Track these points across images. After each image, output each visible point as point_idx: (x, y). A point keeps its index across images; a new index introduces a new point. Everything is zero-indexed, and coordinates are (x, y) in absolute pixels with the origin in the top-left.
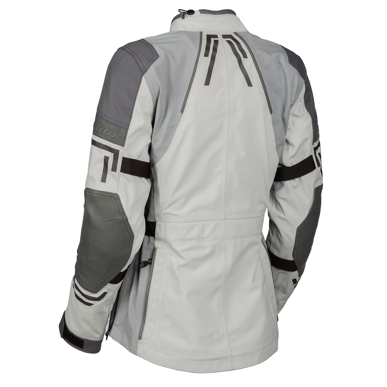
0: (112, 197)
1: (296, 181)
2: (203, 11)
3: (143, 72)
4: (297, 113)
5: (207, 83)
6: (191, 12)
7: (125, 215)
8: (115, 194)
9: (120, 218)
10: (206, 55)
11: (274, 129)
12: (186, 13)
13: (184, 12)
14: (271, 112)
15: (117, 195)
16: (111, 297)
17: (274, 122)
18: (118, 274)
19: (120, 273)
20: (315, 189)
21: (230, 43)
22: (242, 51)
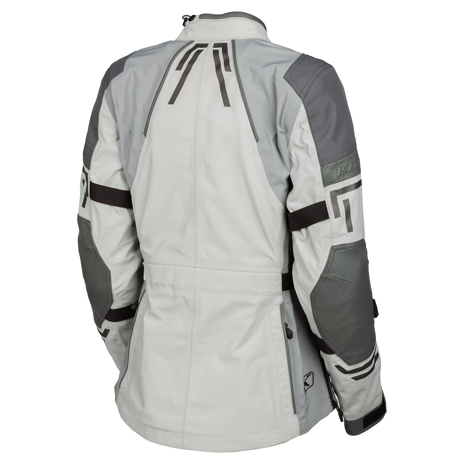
0: (86, 224)
1: (302, 235)
2: (203, 16)
3: (104, 89)
6: (194, 16)
7: (94, 245)
8: (88, 221)
10: (179, 68)
11: (263, 162)
12: (188, 19)
13: (186, 18)
14: (257, 140)
16: (116, 336)
17: (262, 153)
18: (108, 310)
19: (111, 310)
20: (333, 247)
21: (216, 53)
22: (227, 62)
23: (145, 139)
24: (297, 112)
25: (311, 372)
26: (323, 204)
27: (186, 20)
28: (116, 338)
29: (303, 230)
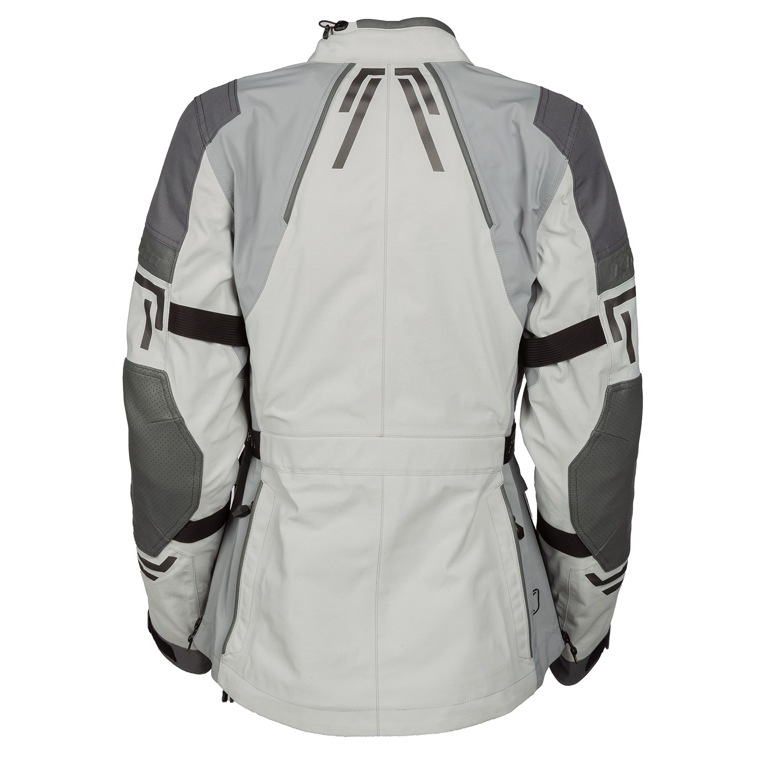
0: (155, 376)
1: (560, 370)
2: (362, 23)
3: (205, 143)
4: (557, 227)
5: (339, 163)
6: (342, 25)
7: (177, 412)
8: (160, 371)
9: (168, 418)
10: (345, 108)
11: (498, 260)
12: (332, 28)
13: (328, 26)
14: (490, 224)
15: (164, 373)
16: (186, 567)
17: (498, 245)
18: (185, 524)
19: (190, 522)
20: (609, 388)
21: (405, 84)
22: (429, 99)
23: (286, 227)
24: (560, 178)
25: (536, 590)
26: (596, 320)
27: (327, 29)
28: (185, 571)
29: (561, 364)
